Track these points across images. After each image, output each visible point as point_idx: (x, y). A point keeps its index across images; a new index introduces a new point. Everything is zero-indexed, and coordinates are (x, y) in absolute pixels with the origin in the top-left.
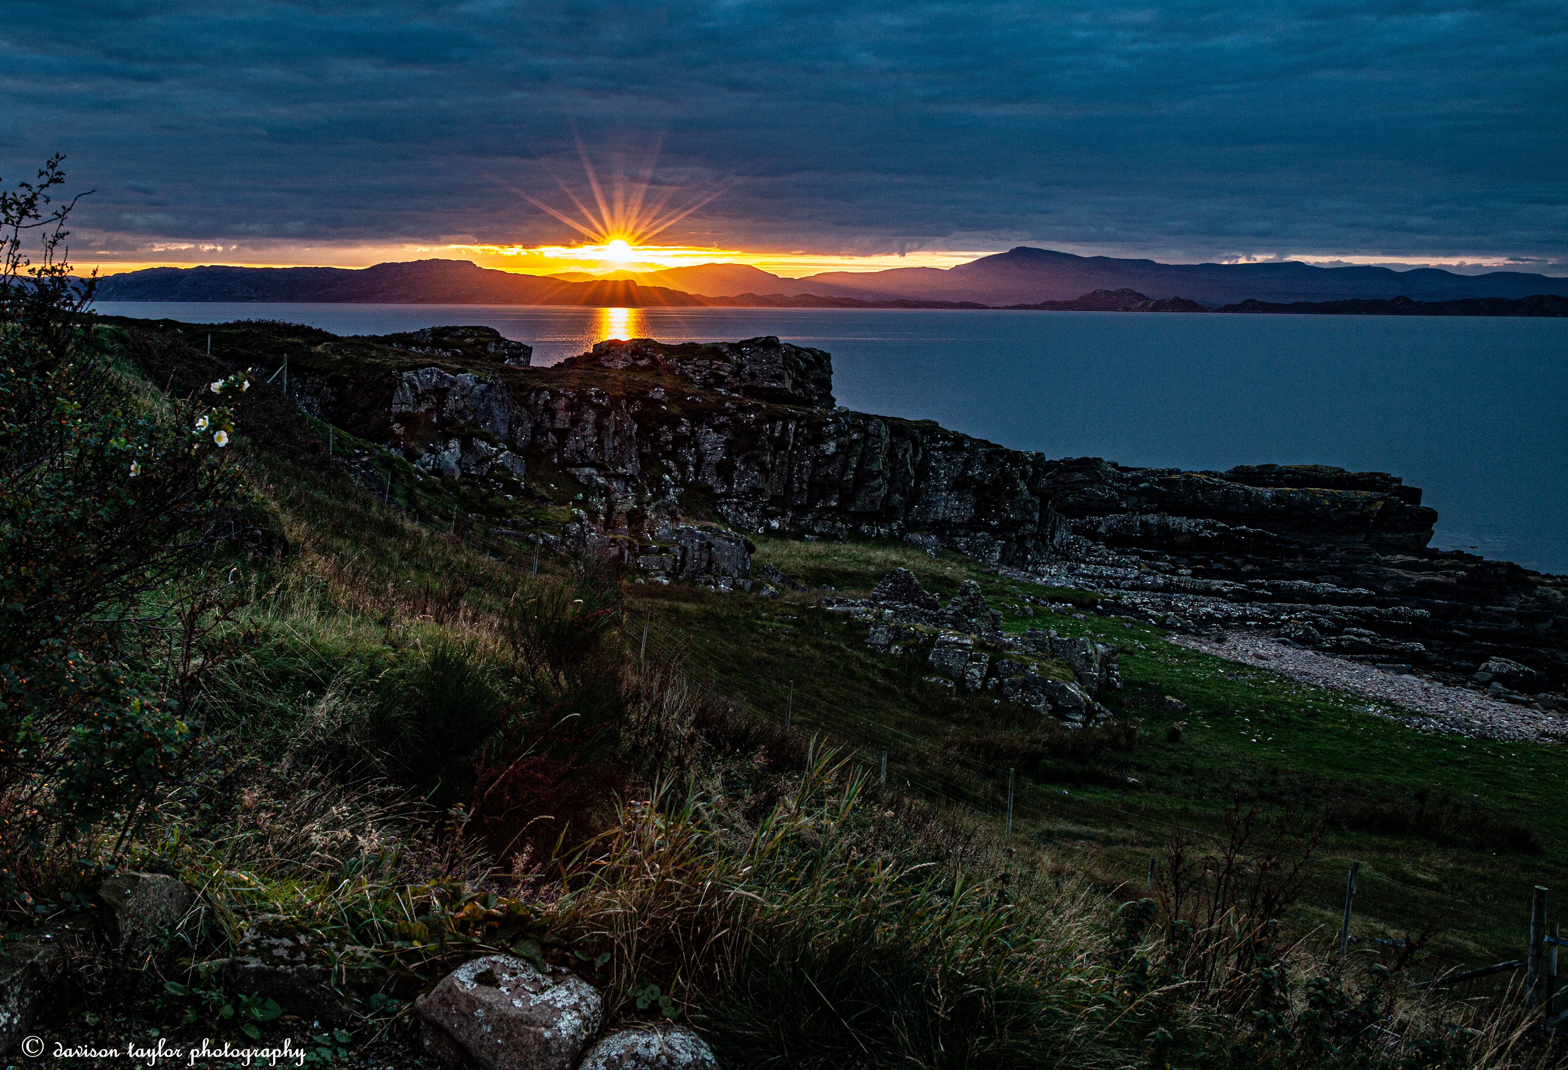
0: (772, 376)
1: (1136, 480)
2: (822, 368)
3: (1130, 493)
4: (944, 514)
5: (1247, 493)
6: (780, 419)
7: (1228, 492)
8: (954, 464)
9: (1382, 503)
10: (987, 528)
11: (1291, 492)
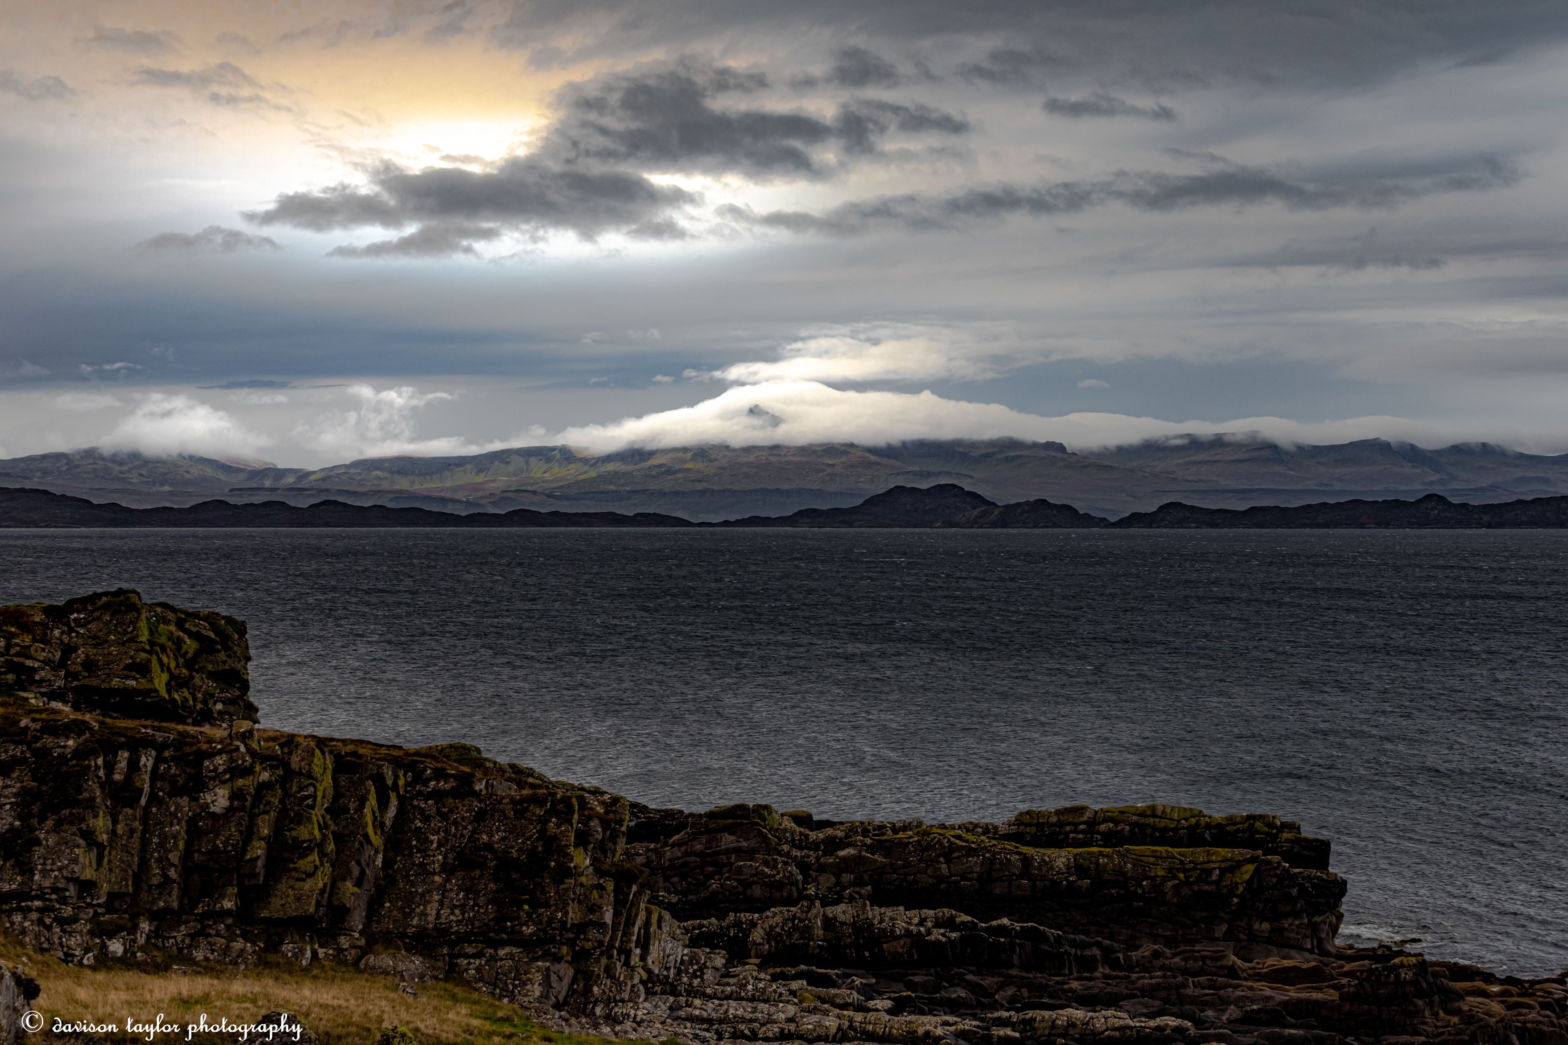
0: (127, 667)
1: (833, 844)
2: (227, 648)
3: (822, 869)
4: (438, 916)
5: (1026, 860)
6: (122, 746)
7: (992, 861)
8: (455, 823)
9: (1250, 868)
10: (517, 941)
11: (1101, 854)
